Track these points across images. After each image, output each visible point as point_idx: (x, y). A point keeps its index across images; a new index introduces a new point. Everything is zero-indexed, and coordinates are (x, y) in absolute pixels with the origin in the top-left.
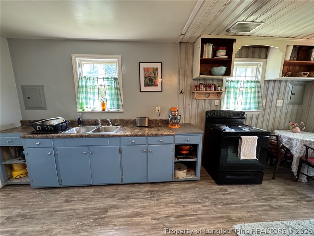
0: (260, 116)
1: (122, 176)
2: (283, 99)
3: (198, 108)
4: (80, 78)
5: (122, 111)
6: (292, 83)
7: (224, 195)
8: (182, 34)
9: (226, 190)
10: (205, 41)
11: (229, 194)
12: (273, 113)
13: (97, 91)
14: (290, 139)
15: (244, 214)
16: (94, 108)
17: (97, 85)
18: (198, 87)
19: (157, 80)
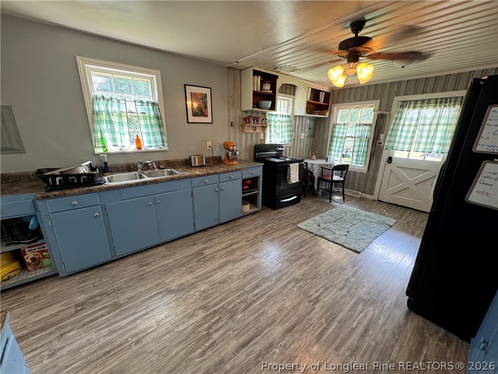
0: (292, 148)
1: (194, 224)
2: (304, 133)
3: (247, 142)
4: (95, 99)
5: (166, 148)
6: (310, 118)
7: (282, 214)
8: (237, 62)
9: (282, 212)
10: (256, 73)
11: (285, 213)
12: (299, 145)
13: (125, 120)
14: (312, 164)
15: (299, 219)
16: (122, 146)
17: (125, 111)
18: (248, 120)
19: (207, 109)
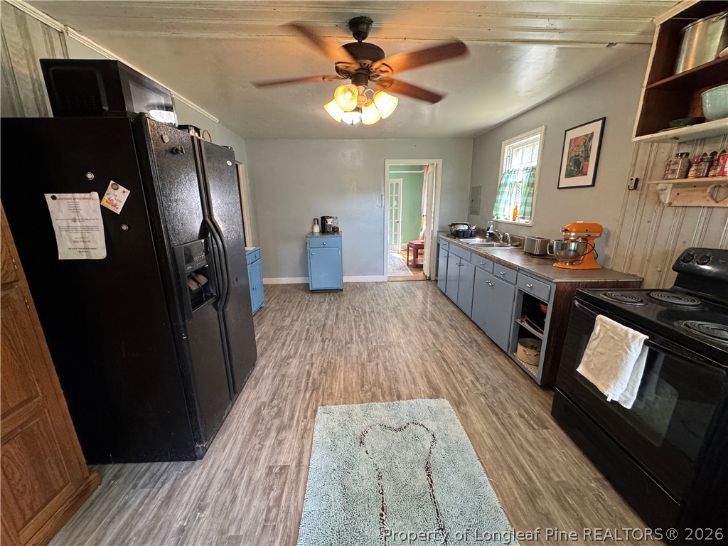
5: (530, 223)
19: (588, 161)
